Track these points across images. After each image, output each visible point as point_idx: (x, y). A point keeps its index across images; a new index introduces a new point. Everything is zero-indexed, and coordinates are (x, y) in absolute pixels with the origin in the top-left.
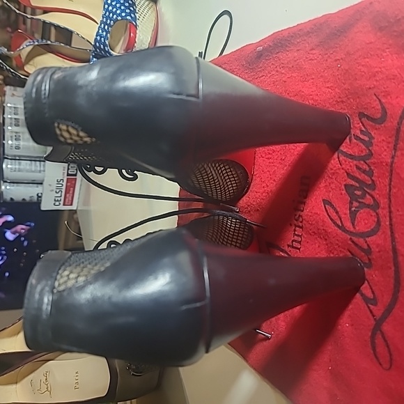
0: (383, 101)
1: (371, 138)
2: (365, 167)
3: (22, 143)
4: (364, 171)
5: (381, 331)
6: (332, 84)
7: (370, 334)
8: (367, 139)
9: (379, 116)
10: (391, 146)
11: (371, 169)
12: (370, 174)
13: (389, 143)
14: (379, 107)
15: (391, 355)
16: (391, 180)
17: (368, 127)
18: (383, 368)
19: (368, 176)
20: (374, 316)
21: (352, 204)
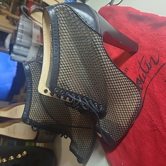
0: (160, 58)
1: (151, 67)
2: (145, 75)
3: (23, 40)
4: (144, 76)
6: (149, 42)
8: (150, 67)
9: (156, 62)
10: (155, 73)
11: (146, 77)
12: (145, 78)
13: (155, 72)
14: (158, 59)
16: (149, 83)
17: (152, 63)
19: (144, 79)
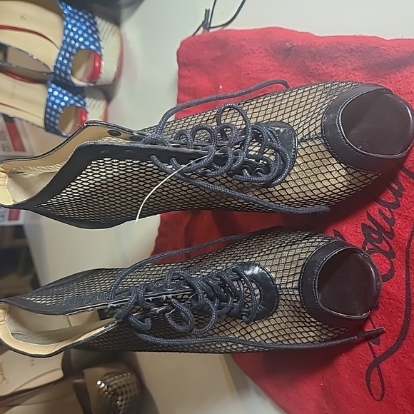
1: (401, 188)
5: (378, 368)
7: (367, 368)
11: (393, 218)
12: (391, 222)
15: (383, 389)
18: (374, 398)
19: (389, 224)
20: (374, 353)
21: (366, 245)
